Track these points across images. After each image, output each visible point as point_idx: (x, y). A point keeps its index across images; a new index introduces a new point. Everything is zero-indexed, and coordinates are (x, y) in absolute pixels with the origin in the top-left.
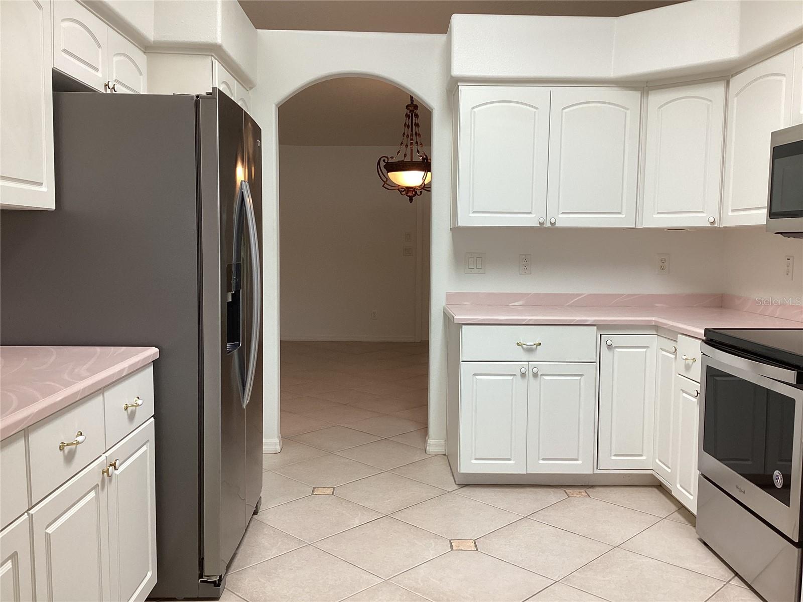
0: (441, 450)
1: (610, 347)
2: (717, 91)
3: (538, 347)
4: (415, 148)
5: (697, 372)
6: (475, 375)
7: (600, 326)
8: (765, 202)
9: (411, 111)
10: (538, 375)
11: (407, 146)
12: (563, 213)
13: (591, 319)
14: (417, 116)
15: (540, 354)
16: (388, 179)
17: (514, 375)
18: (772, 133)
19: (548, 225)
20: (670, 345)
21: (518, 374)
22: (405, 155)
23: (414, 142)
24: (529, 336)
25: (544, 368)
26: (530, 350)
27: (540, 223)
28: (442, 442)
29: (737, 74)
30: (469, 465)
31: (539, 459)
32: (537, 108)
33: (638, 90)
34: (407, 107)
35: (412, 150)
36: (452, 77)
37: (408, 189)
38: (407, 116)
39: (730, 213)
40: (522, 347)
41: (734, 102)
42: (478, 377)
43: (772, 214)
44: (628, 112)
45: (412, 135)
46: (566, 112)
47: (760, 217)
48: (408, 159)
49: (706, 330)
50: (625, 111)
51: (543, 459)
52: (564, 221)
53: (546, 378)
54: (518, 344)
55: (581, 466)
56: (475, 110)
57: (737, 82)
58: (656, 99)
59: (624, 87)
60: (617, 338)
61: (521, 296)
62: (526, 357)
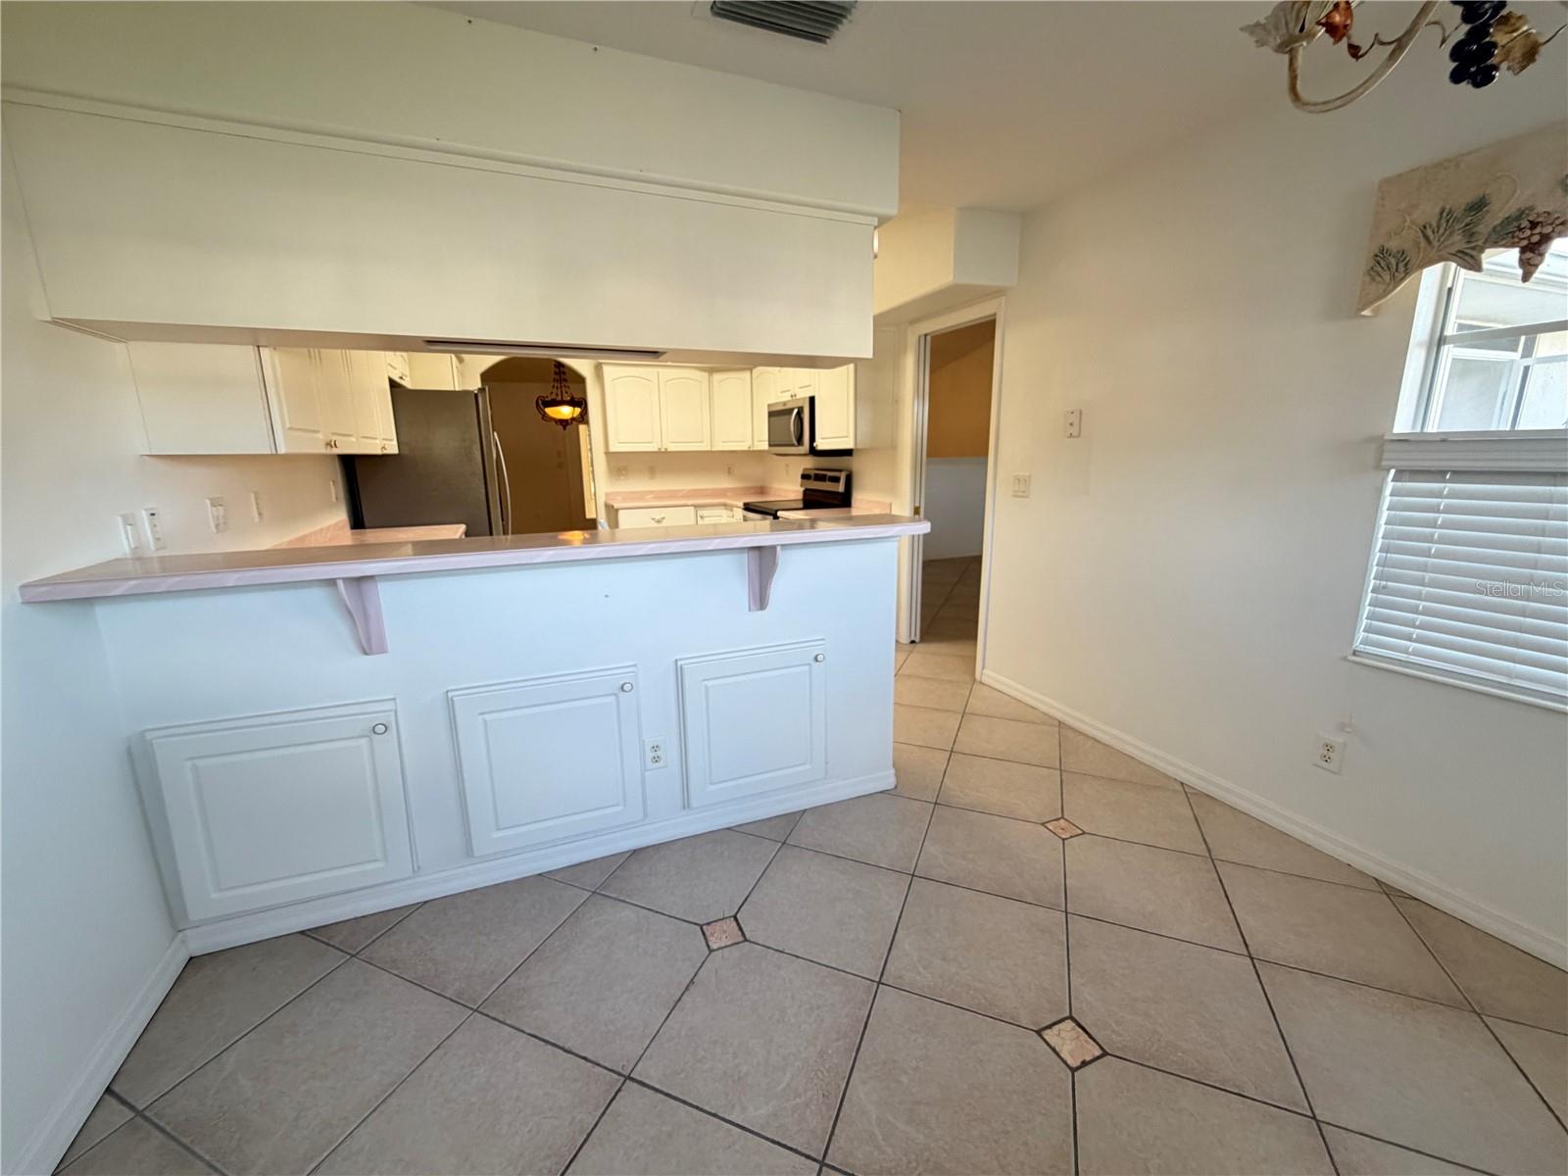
1: (702, 517)
2: (747, 375)
3: (664, 520)
7: (695, 506)
8: (766, 437)
11: (558, 389)
13: (690, 502)
15: (665, 523)
16: (545, 413)
18: (768, 405)
19: (663, 450)
22: (557, 397)
24: (658, 514)
26: (659, 521)
27: (659, 449)
35: (563, 392)
37: (559, 420)
39: (757, 443)
40: (654, 519)
43: (770, 445)
45: (560, 380)
47: (765, 446)
49: (744, 503)
50: (701, 384)
52: (672, 448)
60: (705, 512)
61: (651, 492)
62: (656, 525)
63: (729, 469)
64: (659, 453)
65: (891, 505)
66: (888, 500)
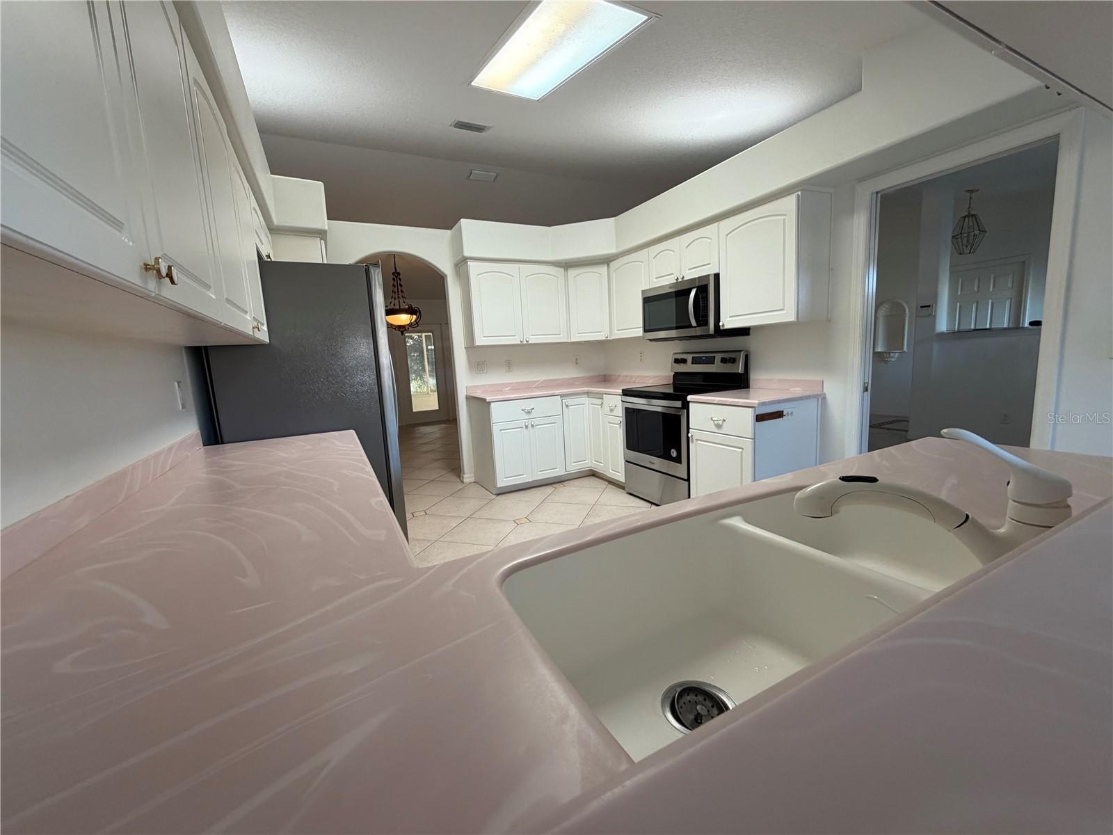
0: (473, 480)
1: (567, 406)
2: (604, 269)
3: (532, 410)
4: (401, 301)
5: (620, 412)
7: (562, 396)
8: (641, 324)
9: (396, 277)
10: (534, 426)
11: (395, 299)
12: (532, 335)
13: (557, 392)
14: (400, 279)
15: (534, 414)
17: (522, 427)
18: (642, 291)
19: (525, 342)
20: (599, 401)
21: (524, 427)
22: (394, 305)
23: (401, 296)
24: (527, 405)
25: (536, 422)
26: (529, 413)
27: (521, 342)
28: (473, 475)
29: (615, 260)
30: (502, 481)
31: (537, 472)
32: (513, 276)
33: (563, 268)
34: (393, 274)
35: (399, 302)
36: (463, 256)
37: (400, 327)
38: (393, 279)
39: (616, 332)
40: (525, 411)
41: (614, 275)
42: (502, 431)
43: (645, 331)
44: (559, 279)
45: (398, 292)
46: (528, 279)
47: (639, 332)
48: (397, 307)
49: (623, 390)
50: (557, 278)
51: (540, 471)
52: (533, 340)
53: (537, 426)
54: (522, 410)
55: (559, 472)
56: (479, 276)
57: (614, 264)
58: (572, 272)
59: (555, 266)
60: (570, 401)
61: (508, 384)
62: (527, 417)
63: (577, 359)
64: (521, 346)
65: (823, 381)
66: (819, 378)
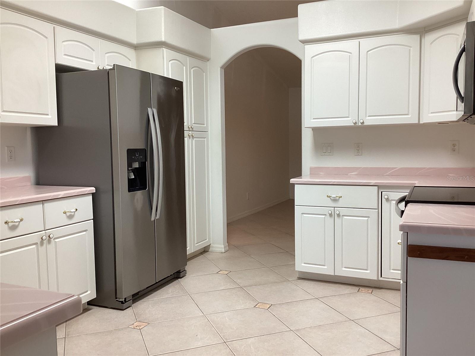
1: (387, 200)
3: (340, 198)
6: (303, 214)
7: (379, 187)
10: (340, 216)
12: (369, 116)
13: (373, 182)
15: (341, 203)
17: (325, 215)
19: (360, 124)
24: (335, 192)
25: (343, 211)
26: (335, 200)
27: (354, 123)
30: (301, 266)
31: (342, 267)
32: (351, 53)
33: (418, 34)
36: (300, 41)
40: (330, 198)
42: (305, 215)
44: (411, 49)
46: (369, 54)
50: (409, 48)
51: (345, 268)
53: (345, 217)
54: (327, 196)
56: (313, 58)
58: (429, 38)
59: (408, 33)
62: (333, 204)
